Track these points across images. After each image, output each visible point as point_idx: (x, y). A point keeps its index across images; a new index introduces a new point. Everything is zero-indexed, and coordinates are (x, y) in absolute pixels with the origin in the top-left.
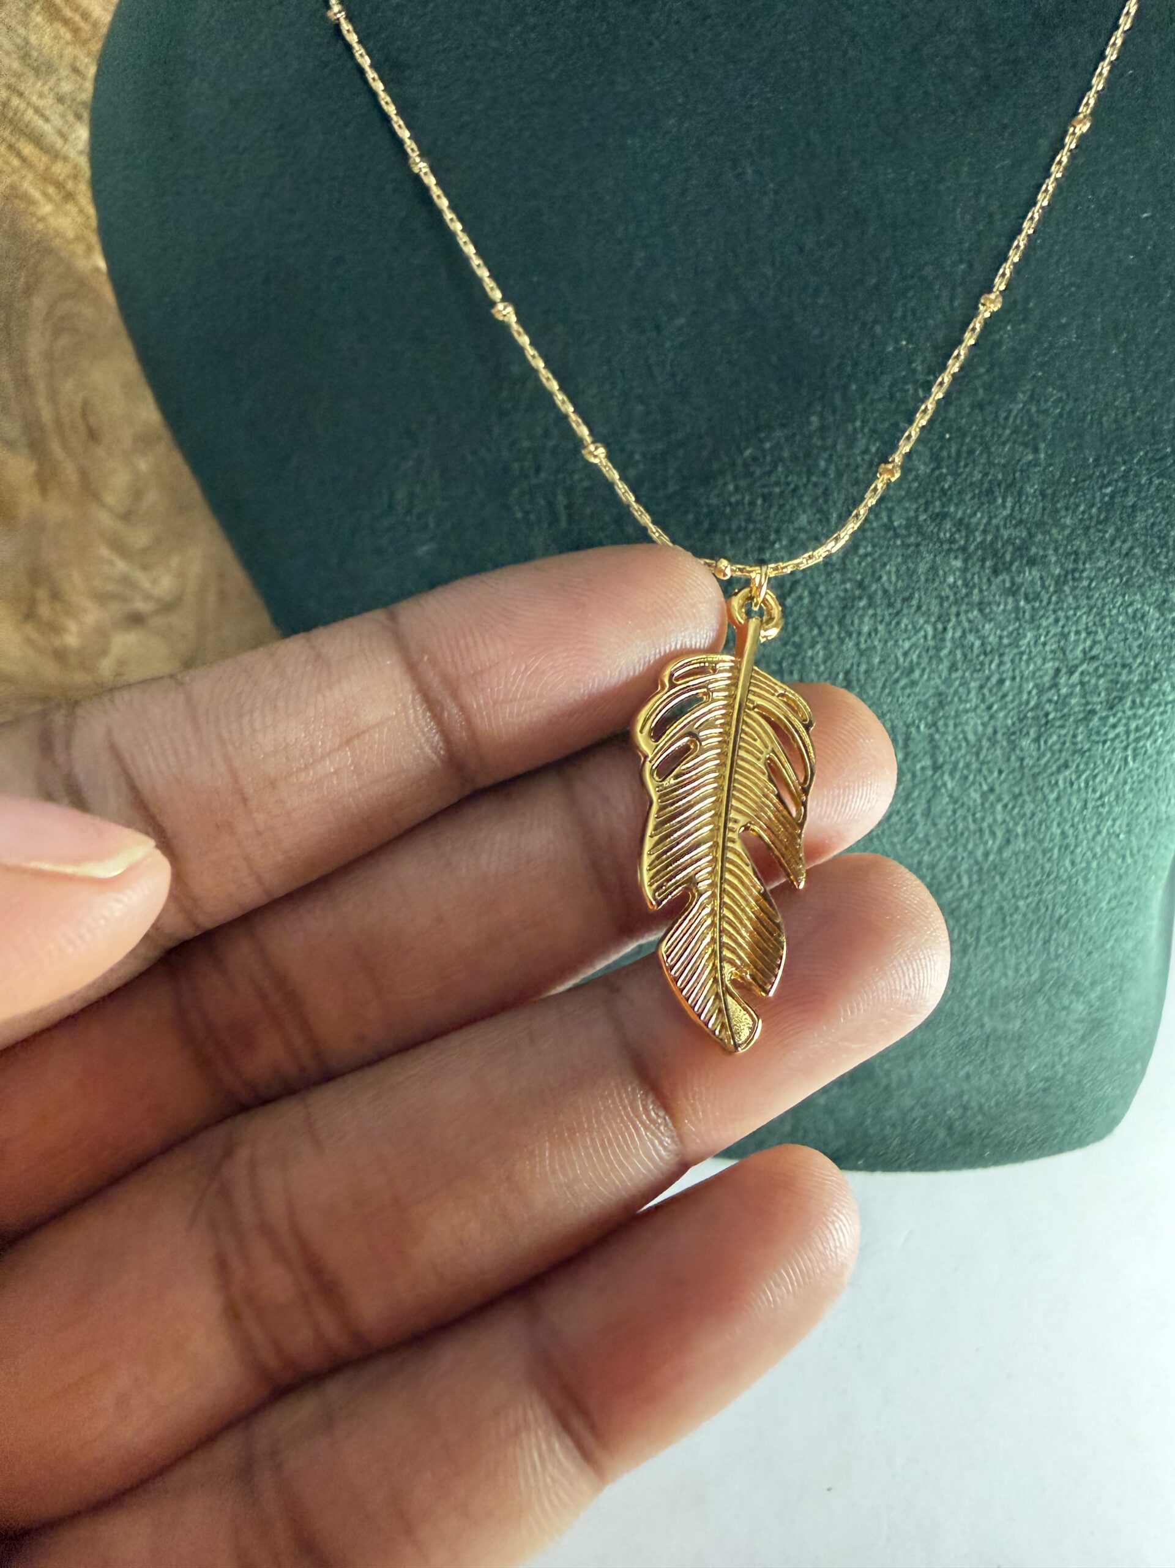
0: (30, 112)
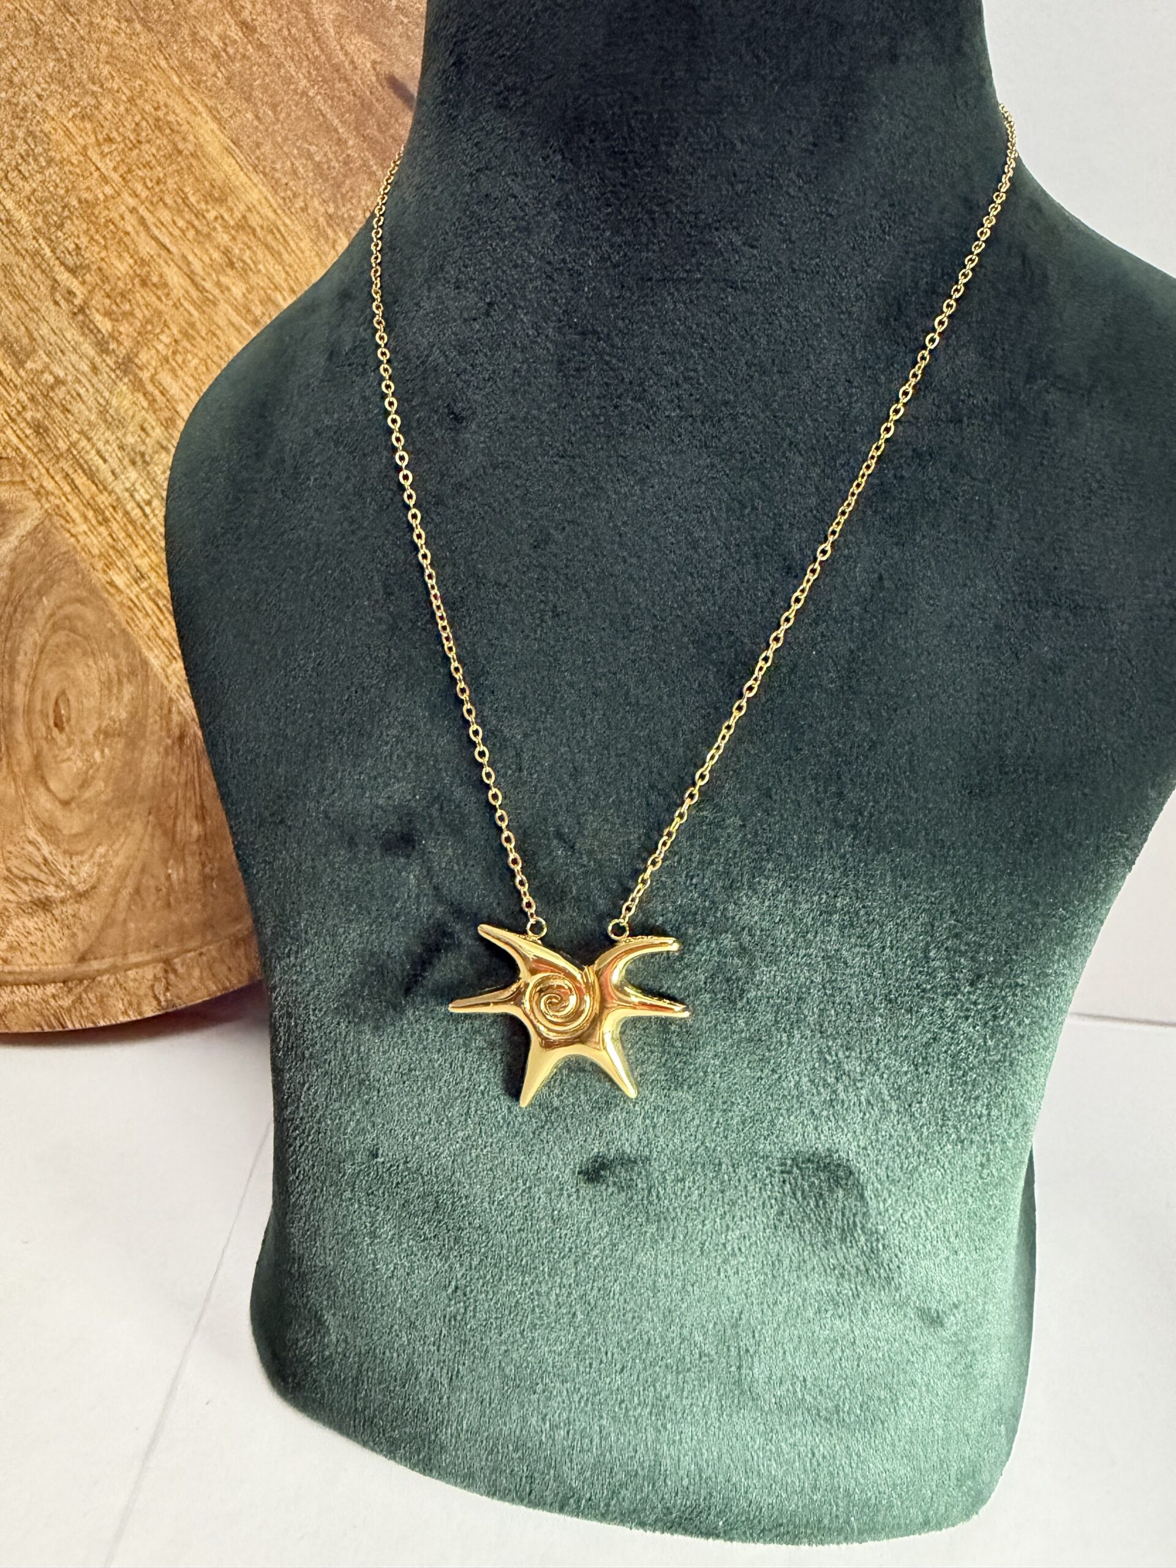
0: (93, 452)
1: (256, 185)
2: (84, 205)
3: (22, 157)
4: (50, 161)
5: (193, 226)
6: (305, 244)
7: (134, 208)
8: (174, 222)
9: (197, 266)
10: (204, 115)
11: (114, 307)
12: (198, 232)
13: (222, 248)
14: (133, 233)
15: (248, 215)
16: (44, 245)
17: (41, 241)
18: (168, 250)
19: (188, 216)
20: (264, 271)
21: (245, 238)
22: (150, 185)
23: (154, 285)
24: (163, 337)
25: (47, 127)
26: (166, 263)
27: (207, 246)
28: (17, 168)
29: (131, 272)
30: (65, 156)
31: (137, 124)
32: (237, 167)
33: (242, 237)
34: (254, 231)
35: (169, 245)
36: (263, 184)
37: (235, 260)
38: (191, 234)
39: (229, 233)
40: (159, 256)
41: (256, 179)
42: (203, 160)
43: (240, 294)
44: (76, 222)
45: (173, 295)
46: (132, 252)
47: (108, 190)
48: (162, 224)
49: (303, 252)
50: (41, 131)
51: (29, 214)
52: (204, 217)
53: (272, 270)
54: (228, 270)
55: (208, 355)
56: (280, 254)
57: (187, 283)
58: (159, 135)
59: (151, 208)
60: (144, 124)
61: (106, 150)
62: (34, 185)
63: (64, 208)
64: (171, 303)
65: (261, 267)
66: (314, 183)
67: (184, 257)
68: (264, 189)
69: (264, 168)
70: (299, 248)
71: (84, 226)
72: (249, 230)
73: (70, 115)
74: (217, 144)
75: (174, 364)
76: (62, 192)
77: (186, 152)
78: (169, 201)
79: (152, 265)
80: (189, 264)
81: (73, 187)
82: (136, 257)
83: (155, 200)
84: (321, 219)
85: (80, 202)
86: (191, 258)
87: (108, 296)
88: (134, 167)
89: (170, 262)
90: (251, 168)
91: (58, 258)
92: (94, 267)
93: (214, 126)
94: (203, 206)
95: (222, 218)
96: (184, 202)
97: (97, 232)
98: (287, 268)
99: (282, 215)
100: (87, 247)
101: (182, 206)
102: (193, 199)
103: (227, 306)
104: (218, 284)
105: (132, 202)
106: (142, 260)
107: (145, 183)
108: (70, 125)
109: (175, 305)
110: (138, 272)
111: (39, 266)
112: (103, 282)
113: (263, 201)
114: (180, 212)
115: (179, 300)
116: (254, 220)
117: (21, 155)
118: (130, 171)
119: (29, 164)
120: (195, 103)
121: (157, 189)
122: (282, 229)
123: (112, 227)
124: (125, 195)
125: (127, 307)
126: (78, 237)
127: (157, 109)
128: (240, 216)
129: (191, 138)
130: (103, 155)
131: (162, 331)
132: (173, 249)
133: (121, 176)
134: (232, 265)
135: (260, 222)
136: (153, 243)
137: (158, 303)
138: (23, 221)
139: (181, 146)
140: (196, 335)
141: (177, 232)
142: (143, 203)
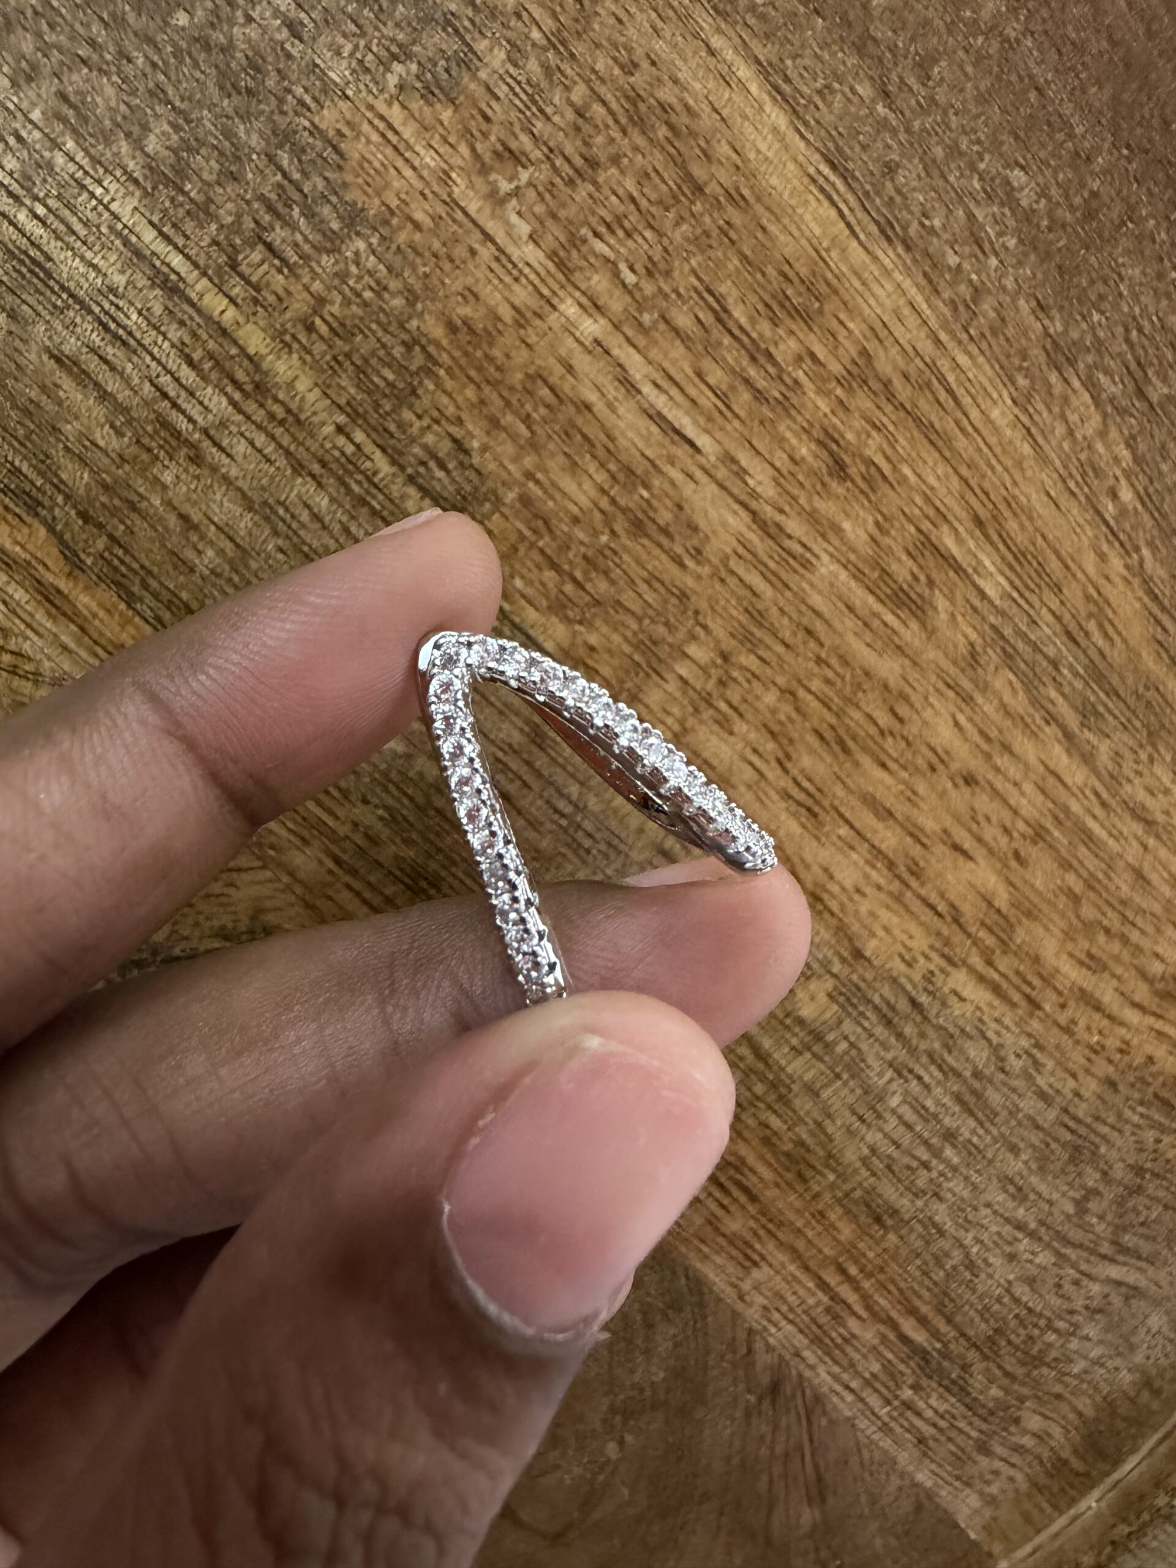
1: (888, 273)
2: (463, 337)
3: (270, 208)
4: (353, 218)
5: (747, 381)
6: (1001, 413)
7: (597, 342)
8: (700, 375)
9: (761, 479)
10: (754, 88)
11: (569, 588)
12: (759, 395)
13: (816, 433)
14: (599, 407)
15: (872, 346)
16: (369, 448)
17: (359, 436)
18: (691, 444)
19: (732, 355)
20: (912, 478)
21: (869, 404)
22: (630, 278)
23: (665, 531)
24: (692, 650)
25: (329, 118)
26: (691, 477)
27: (783, 428)
28: (259, 238)
29: (604, 503)
30: (394, 203)
31: (580, 114)
32: (842, 225)
33: (863, 401)
34: (887, 384)
35: (690, 431)
36: (908, 270)
37: (847, 460)
38: (743, 399)
39: (827, 394)
40: (672, 461)
41: (888, 256)
42: (759, 209)
43: (864, 537)
44: (449, 384)
45: (709, 551)
46: (601, 452)
47: (522, 295)
48: (671, 378)
49: (996, 430)
50: (315, 130)
51: (316, 367)
52: (770, 356)
53: (932, 480)
54: (835, 486)
55: (799, 681)
56: (949, 441)
57: (738, 522)
58: (640, 141)
59: (641, 341)
60: (598, 109)
61: (505, 186)
62: (317, 286)
63: (408, 346)
64: (706, 570)
65: (906, 471)
66: (1020, 263)
67: (729, 459)
68: (907, 284)
69: (905, 228)
70: (989, 421)
71: (470, 393)
72: (876, 386)
73: (392, 80)
74: (791, 166)
75: (723, 706)
76: (398, 302)
77: (712, 188)
78: (684, 321)
79: (656, 482)
80: (741, 473)
81: (426, 288)
82: (612, 467)
83: (646, 318)
84: (1036, 352)
85: (452, 328)
86: (745, 458)
87: (554, 566)
88: (584, 231)
89: (699, 474)
90: (874, 229)
91: (411, 480)
92: (510, 496)
93: (778, 117)
94: (765, 327)
95: (812, 355)
96: (719, 320)
97: (508, 404)
98: (964, 471)
99: (951, 346)
100: (485, 449)
101: (717, 332)
102: (739, 314)
103: (834, 567)
104: (813, 518)
105: (591, 327)
106: (630, 471)
107: (616, 274)
108: (395, 114)
109: (715, 575)
110: (622, 502)
111: (362, 502)
112: (535, 532)
113: (906, 311)
114: (710, 349)
115: (725, 560)
116: (886, 362)
117: (262, 198)
118: (575, 242)
119: (294, 227)
120: (729, 55)
121: (649, 288)
122: (951, 378)
123: (545, 392)
124: (570, 309)
125: (601, 586)
126: (460, 422)
127: (630, 68)
128: (854, 354)
129: (723, 150)
130: (496, 199)
131: (693, 637)
132: (703, 441)
133: (552, 255)
134: (840, 470)
135: (901, 362)
136: (654, 429)
137: (675, 570)
138: (302, 386)
139: (699, 171)
140: (769, 640)
141: (707, 400)
142: (617, 327)
